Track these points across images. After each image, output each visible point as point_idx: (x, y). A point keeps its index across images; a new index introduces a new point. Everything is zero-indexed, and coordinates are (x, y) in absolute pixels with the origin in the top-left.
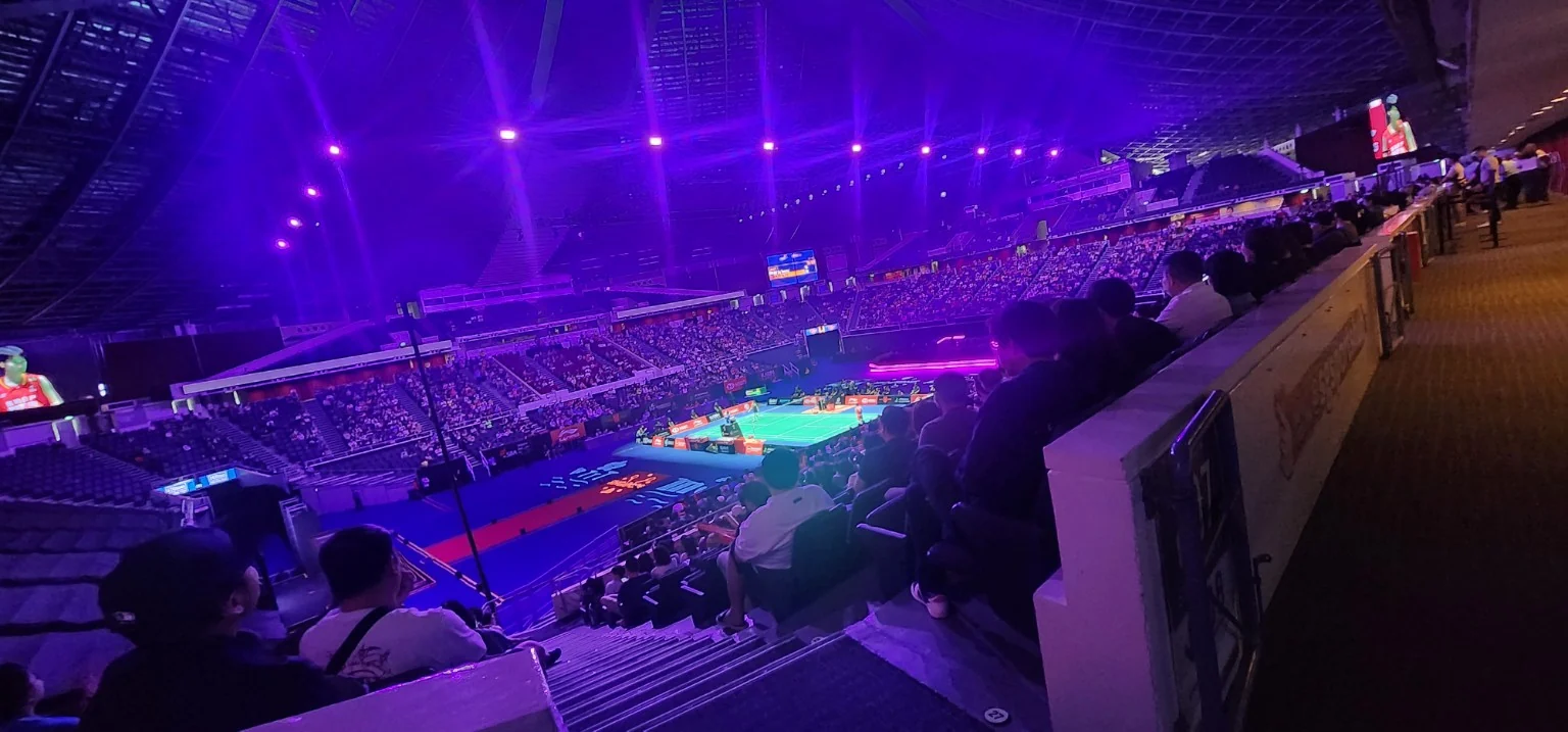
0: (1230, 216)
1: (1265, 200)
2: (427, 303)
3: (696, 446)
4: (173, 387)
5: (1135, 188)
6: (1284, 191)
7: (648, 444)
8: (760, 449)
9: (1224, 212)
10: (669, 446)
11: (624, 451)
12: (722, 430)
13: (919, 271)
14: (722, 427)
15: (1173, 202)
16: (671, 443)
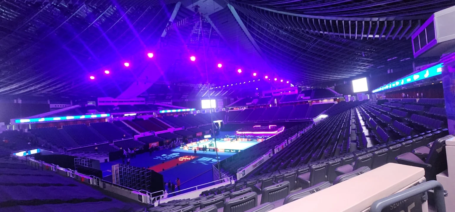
0: (322, 102)
1: (330, 99)
2: (100, 102)
3: (201, 149)
4: (11, 120)
5: (299, 93)
6: (334, 98)
7: (182, 149)
8: (224, 150)
9: (320, 101)
10: (190, 149)
11: (177, 150)
12: (209, 145)
13: (243, 108)
14: (209, 144)
15: (309, 97)
16: (191, 148)
